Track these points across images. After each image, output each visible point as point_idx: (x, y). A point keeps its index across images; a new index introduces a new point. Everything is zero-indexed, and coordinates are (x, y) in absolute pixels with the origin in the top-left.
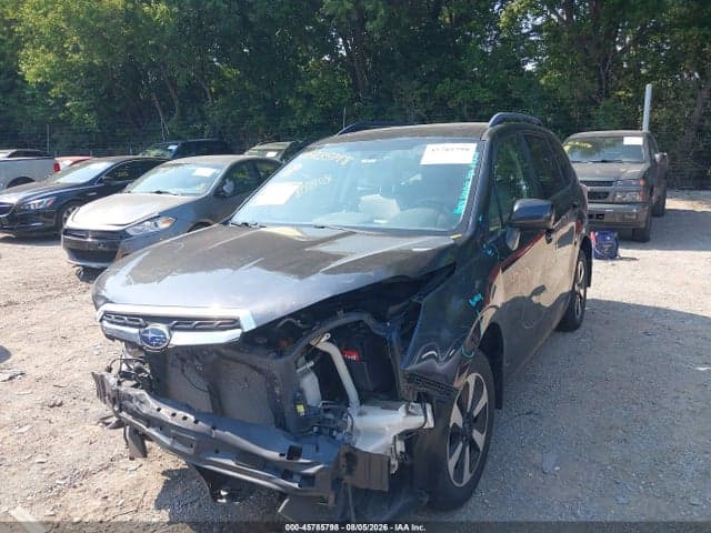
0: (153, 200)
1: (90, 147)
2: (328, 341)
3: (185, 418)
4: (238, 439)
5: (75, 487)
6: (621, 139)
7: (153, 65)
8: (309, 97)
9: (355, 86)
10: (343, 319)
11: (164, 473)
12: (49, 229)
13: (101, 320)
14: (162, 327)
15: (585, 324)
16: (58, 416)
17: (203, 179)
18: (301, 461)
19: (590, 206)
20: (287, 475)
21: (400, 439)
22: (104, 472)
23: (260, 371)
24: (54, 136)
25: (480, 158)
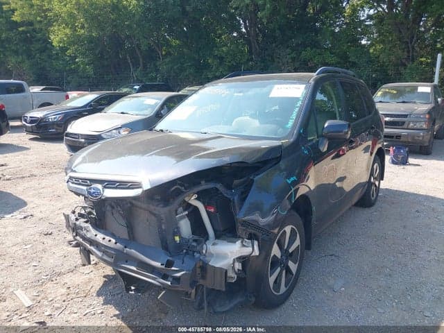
0: (118, 117)
1: (89, 86)
2: (196, 199)
3: (110, 241)
4: (137, 253)
5: (52, 281)
6: (416, 88)
7: (128, 37)
8: (221, 58)
9: (250, 52)
10: (204, 186)
11: (104, 277)
12: (59, 134)
13: (68, 182)
14: (100, 186)
15: (378, 204)
16: (48, 240)
17: (150, 106)
18: (173, 268)
19: (386, 130)
20: (165, 277)
21: (238, 261)
22: (70, 273)
23: (155, 215)
24: (69, 79)
25: (306, 94)
